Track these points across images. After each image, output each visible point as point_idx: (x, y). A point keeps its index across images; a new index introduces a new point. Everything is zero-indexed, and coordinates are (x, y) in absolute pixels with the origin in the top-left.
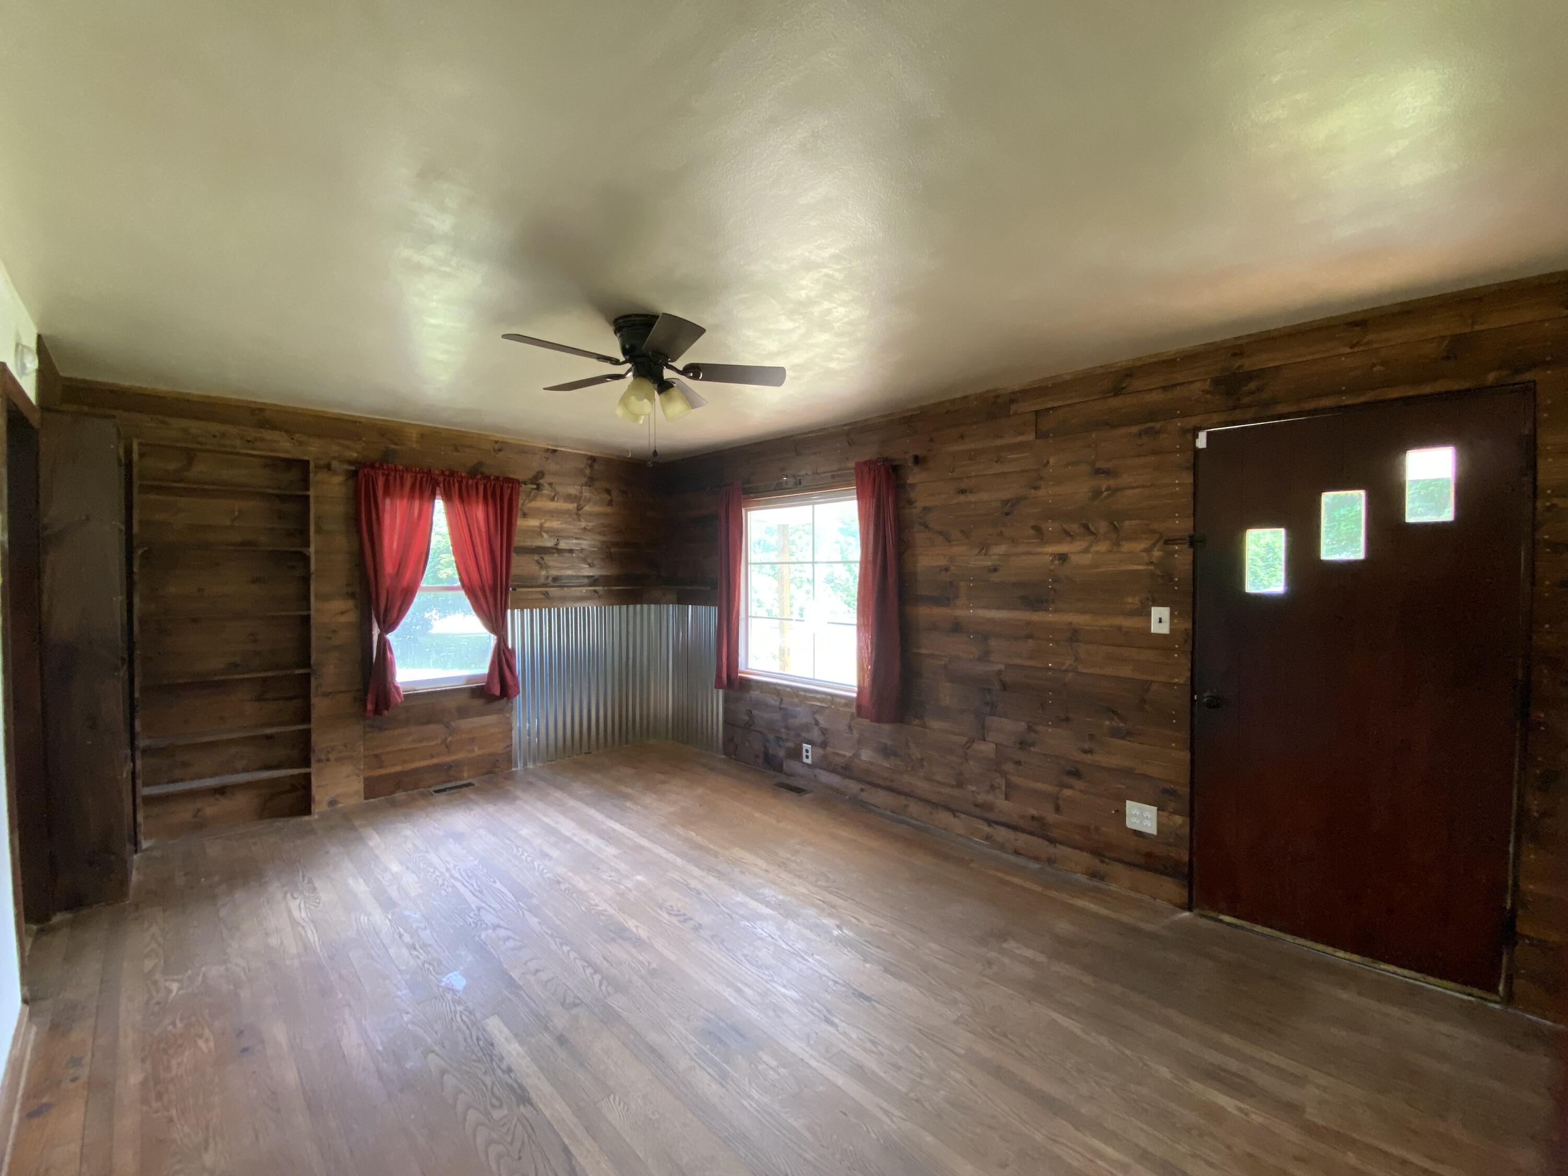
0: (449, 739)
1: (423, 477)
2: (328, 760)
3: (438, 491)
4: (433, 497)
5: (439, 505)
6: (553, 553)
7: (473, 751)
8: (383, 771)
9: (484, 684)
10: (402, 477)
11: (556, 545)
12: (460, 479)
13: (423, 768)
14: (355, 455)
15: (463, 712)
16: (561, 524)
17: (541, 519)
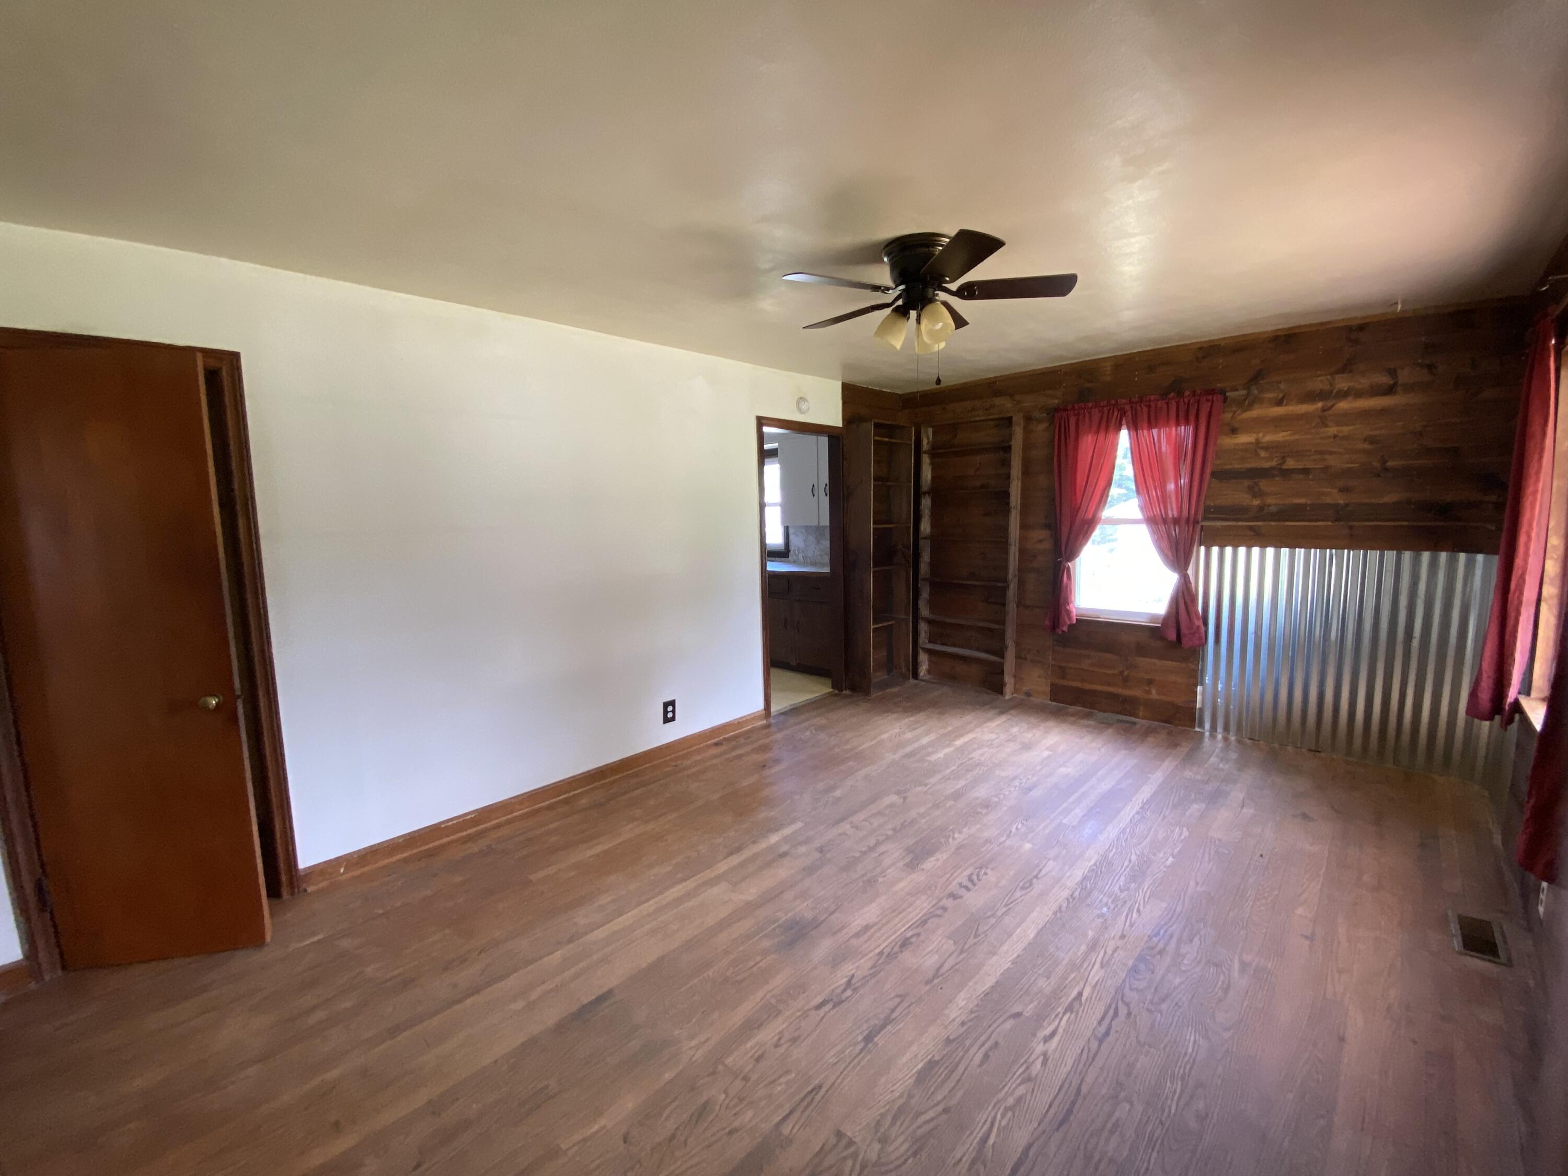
0: (1126, 673)
1: (1110, 409)
2: (1026, 659)
3: (1124, 422)
4: (1119, 429)
5: (1124, 437)
6: (1273, 476)
7: (1149, 692)
8: (1065, 683)
9: (1160, 625)
10: (1090, 413)
11: (1280, 464)
12: (1148, 403)
13: (1101, 692)
14: (1056, 401)
15: (1141, 650)
16: (1294, 434)
17: (1258, 433)
